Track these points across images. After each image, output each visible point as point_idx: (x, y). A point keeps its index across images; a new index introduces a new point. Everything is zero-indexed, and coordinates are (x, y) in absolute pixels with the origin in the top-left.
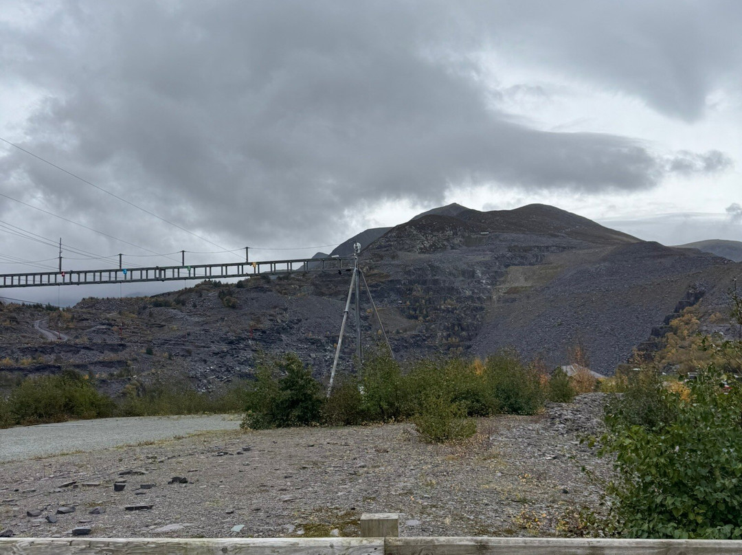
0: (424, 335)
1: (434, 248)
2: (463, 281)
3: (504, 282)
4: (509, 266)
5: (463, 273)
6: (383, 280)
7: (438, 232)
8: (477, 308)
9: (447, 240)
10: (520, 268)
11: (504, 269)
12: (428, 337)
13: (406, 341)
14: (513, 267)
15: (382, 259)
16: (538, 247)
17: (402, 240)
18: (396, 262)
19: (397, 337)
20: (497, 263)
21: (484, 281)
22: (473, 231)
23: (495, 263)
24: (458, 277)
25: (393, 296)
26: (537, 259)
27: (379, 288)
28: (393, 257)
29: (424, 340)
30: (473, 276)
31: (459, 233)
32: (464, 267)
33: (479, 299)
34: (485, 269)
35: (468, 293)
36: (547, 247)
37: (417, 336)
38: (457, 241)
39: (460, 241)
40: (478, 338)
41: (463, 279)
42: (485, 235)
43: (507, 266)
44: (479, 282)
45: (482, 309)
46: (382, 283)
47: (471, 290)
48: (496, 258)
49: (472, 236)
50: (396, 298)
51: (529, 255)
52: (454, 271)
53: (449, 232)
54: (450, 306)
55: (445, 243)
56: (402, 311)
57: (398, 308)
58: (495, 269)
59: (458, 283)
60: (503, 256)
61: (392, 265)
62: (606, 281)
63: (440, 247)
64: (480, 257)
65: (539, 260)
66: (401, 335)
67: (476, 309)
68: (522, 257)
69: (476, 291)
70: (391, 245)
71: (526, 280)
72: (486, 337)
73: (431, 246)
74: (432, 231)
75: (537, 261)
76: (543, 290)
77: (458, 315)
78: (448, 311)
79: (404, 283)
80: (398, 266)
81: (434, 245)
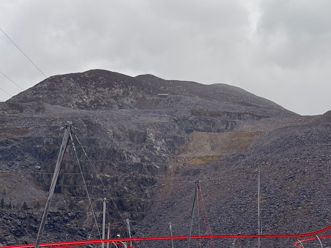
0: (66, 214)
1: (96, 104)
2: (130, 145)
3: (184, 151)
4: (192, 131)
5: (132, 135)
6: (15, 136)
7: (105, 88)
8: (146, 180)
9: (115, 98)
10: (206, 135)
11: (184, 135)
12: (72, 218)
13: (36, 220)
14: (198, 133)
15: (21, 112)
16: (228, 113)
17: (55, 93)
18: (41, 115)
19: (22, 215)
20: (177, 127)
21: (158, 148)
22: (149, 93)
23: (174, 127)
24: (124, 140)
25: (29, 159)
26: (227, 126)
27: (9, 147)
28: (38, 110)
29: (66, 221)
30: (144, 140)
31: (131, 93)
32: (134, 128)
33: (149, 168)
34: (160, 133)
35: (136, 160)
36: (239, 114)
37: (56, 214)
38: (127, 101)
39: (132, 102)
40: (145, 222)
41: (130, 143)
42: (164, 96)
43: (189, 131)
44: (151, 148)
45: (153, 182)
46: (15, 140)
47: (140, 156)
48: (176, 121)
49: (148, 98)
50: (32, 162)
51: (218, 120)
52: (119, 133)
53: (118, 90)
54: (108, 176)
55: (112, 101)
56: (38, 179)
57: (34, 175)
58: (174, 133)
59: (124, 146)
60: (185, 119)
61: (34, 119)
62: (321, 148)
63: (105, 105)
64: (156, 118)
65: (229, 128)
66: (30, 211)
67: (144, 182)
68: (208, 122)
69: (146, 158)
70: (39, 99)
71: (213, 149)
72: (156, 220)
73: (92, 102)
74: (96, 86)
75: (226, 129)
76: (236, 159)
77: (120, 188)
78: (106, 182)
79: (47, 143)
80: (42, 120)
81: (96, 101)
